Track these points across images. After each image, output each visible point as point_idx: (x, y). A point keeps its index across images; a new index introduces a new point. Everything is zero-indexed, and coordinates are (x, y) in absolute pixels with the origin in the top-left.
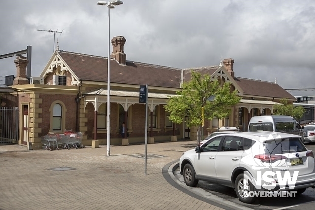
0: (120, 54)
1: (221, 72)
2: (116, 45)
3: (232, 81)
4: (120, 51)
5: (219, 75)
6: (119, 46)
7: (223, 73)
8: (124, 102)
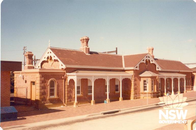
0: (86, 48)
1: (148, 57)
2: (83, 42)
3: (154, 62)
4: (86, 46)
5: (146, 58)
6: (85, 43)
7: (149, 57)
8: (91, 78)
